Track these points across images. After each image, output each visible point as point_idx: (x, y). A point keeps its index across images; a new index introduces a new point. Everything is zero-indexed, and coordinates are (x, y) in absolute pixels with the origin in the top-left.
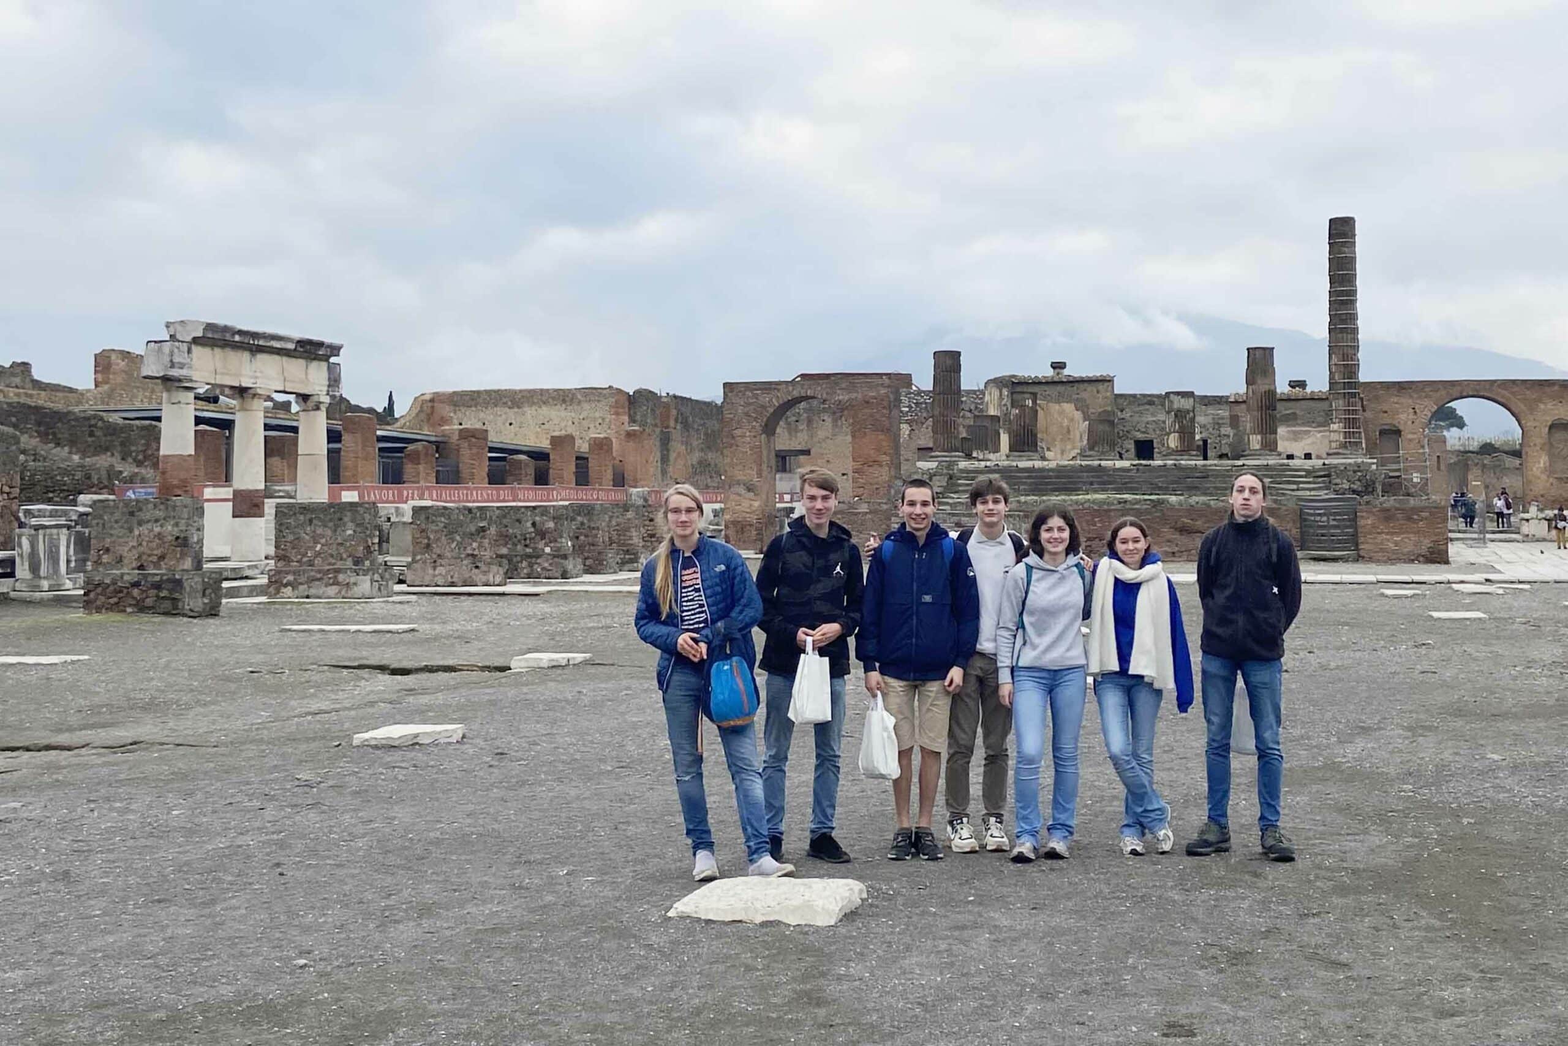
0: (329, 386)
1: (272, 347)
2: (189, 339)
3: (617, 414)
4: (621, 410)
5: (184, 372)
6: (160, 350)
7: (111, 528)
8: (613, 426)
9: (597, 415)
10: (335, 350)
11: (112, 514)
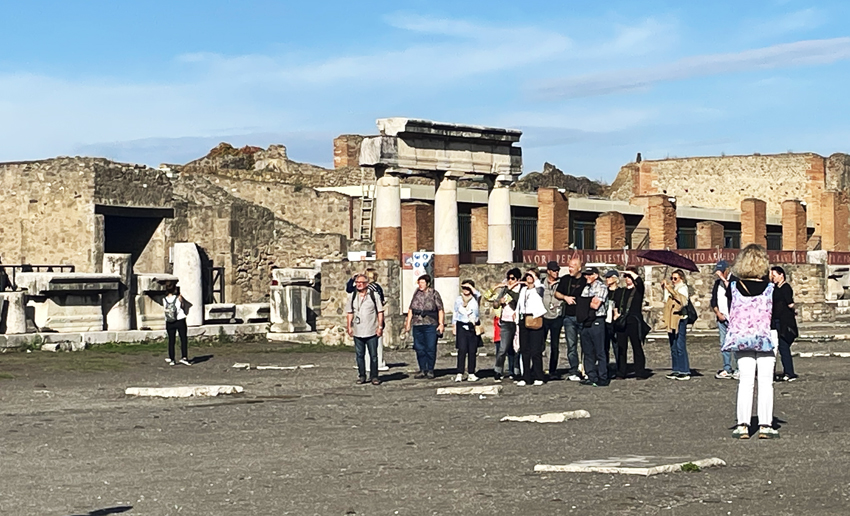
0: (511, 167)
1: (462, 137)
2: (395, 134)
3: (814, 178)
4: (817, 175)
5: (392, 161)
6: (373, 143)
7: (335, 283)
8: (810, 191)
9: (794, 180)
10: (517, 136)
11: (335, 273)
